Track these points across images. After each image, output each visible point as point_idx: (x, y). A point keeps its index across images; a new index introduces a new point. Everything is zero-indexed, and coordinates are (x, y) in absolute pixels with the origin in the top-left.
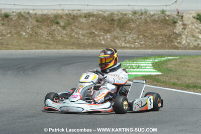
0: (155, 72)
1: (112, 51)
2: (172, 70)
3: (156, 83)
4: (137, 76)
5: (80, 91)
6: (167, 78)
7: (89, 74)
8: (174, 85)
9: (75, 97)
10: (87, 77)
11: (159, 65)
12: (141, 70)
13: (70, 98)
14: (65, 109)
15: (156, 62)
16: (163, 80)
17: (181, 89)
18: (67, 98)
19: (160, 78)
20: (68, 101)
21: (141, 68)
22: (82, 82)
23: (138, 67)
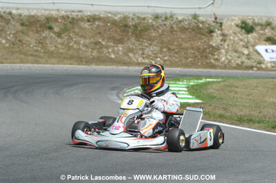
0: (192, 99)
1: (159, 68)
2: (215, 97)
5: (123, 120)
6: (210, 108)
7: (133, 98)
9: (118, 128)
10: (131, 102)
13: (110, 129)
14: (103, 144)
18: (106, 130)
20: (106, 133)
22: (124, 109)
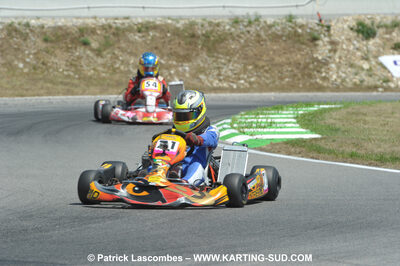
0: (306, 133)
3: (315, 155)
4: (273, 142)
8: (353, 157)
11: (309, 121)
12: (278, 130)
15: (303, 115)
16: (327, 147)
17: (370, 165)
19: (319, 143)
21: (277, 127)
23: (271, 125)
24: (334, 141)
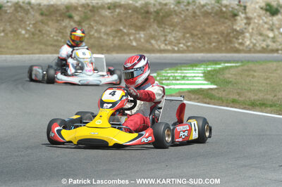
0: (207, 84)
2: (231, 82)
3: (208, 100)
4: (182, 91)
6: (224, 93)
8: (234, 103)
11: (212, 75)
15: (209, 72)
16: (217, 95)
17: (244, 108)
19: (213, 92)
21: (188, 80)
23: (183, 78)
24: (224, 91)
